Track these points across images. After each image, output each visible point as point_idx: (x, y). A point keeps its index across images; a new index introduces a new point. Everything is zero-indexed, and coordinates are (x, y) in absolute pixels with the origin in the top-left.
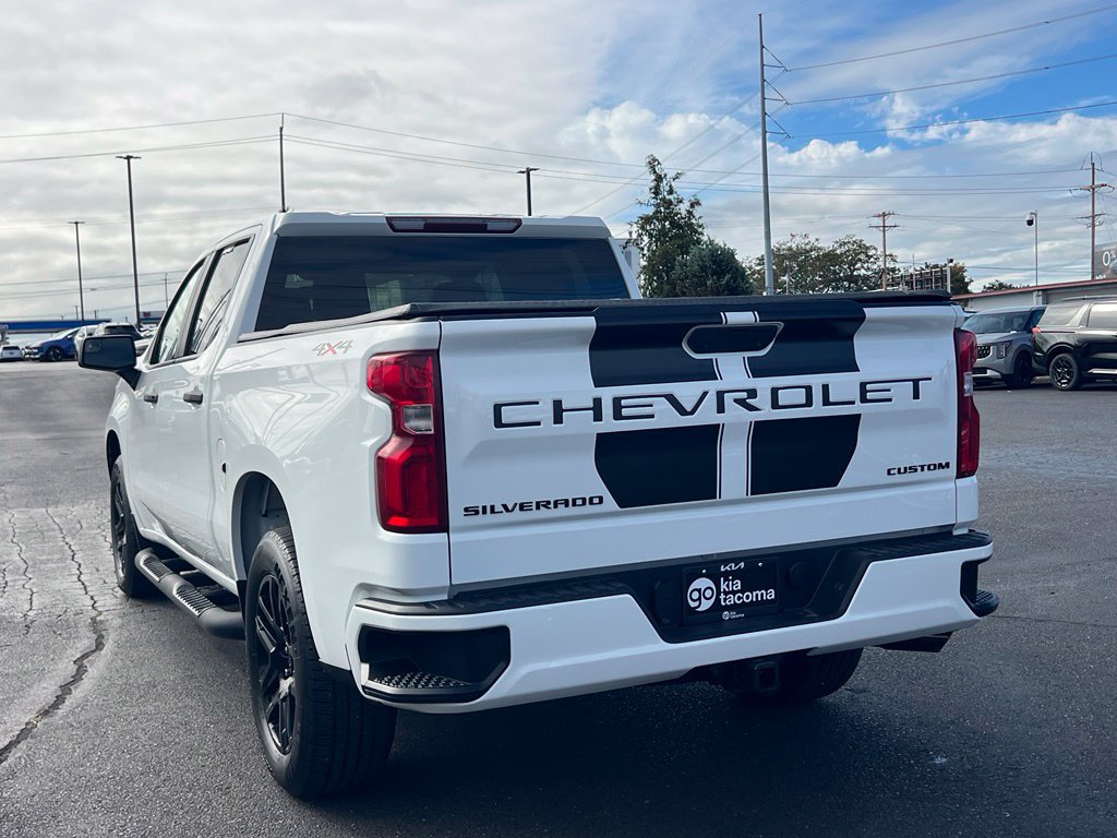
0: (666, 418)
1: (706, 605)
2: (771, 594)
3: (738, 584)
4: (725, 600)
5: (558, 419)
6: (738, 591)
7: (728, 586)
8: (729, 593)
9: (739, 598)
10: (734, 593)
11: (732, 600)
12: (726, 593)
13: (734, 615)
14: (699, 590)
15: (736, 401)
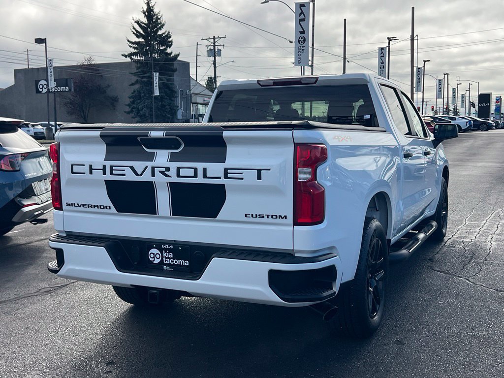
0: (130, 177)
1: (157, 261)
2: (187, 263)
3: (171, 255)
4: (166, 261)
5: (91, 173)
6: (171, 258)
7: (167, 255)
8: (167, 258)
9: (172, 261)
10: (170, 259)
11: (169, 261)
12: (166, 258)
13: (169, 268)
14: (154, 254)
15: (160, 172)
